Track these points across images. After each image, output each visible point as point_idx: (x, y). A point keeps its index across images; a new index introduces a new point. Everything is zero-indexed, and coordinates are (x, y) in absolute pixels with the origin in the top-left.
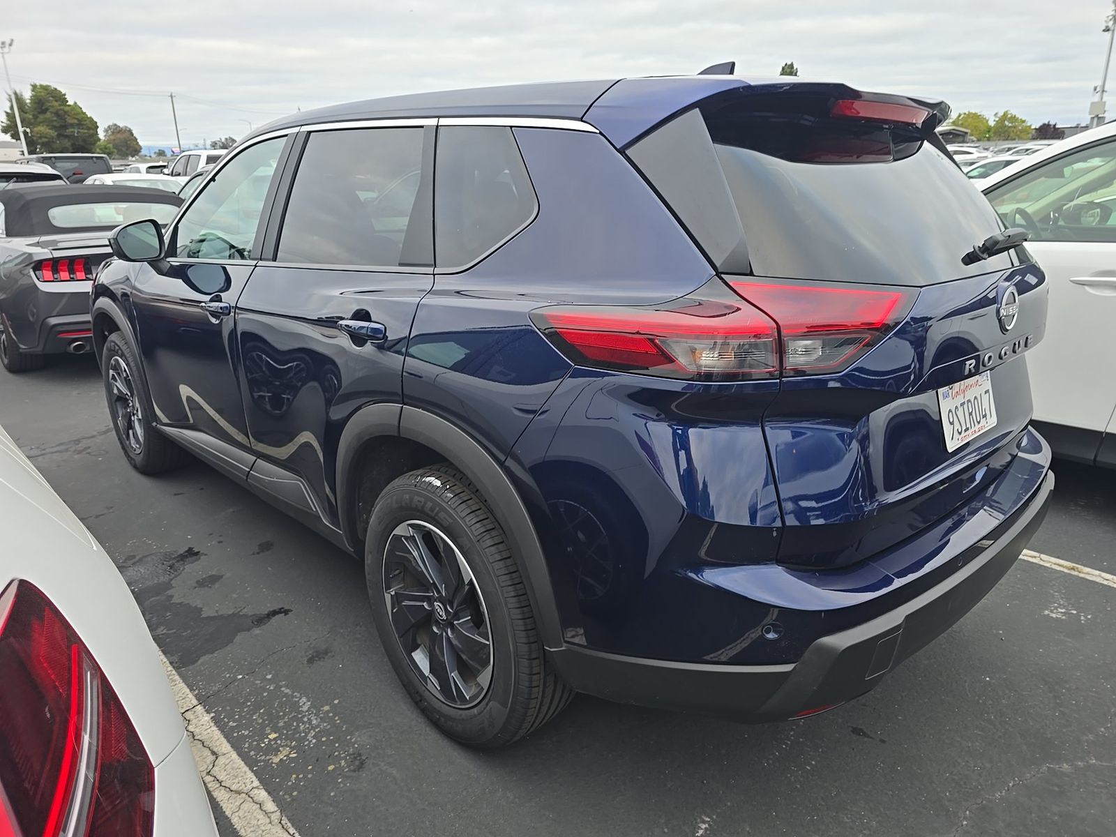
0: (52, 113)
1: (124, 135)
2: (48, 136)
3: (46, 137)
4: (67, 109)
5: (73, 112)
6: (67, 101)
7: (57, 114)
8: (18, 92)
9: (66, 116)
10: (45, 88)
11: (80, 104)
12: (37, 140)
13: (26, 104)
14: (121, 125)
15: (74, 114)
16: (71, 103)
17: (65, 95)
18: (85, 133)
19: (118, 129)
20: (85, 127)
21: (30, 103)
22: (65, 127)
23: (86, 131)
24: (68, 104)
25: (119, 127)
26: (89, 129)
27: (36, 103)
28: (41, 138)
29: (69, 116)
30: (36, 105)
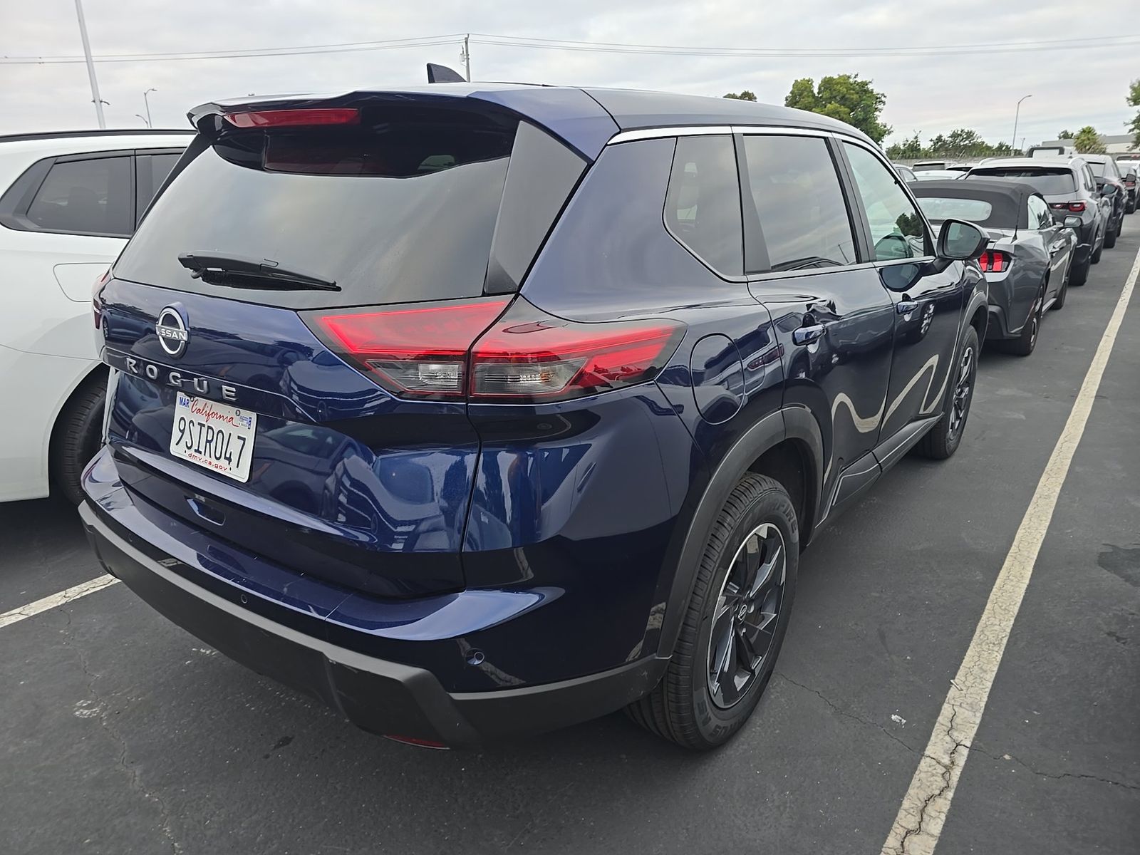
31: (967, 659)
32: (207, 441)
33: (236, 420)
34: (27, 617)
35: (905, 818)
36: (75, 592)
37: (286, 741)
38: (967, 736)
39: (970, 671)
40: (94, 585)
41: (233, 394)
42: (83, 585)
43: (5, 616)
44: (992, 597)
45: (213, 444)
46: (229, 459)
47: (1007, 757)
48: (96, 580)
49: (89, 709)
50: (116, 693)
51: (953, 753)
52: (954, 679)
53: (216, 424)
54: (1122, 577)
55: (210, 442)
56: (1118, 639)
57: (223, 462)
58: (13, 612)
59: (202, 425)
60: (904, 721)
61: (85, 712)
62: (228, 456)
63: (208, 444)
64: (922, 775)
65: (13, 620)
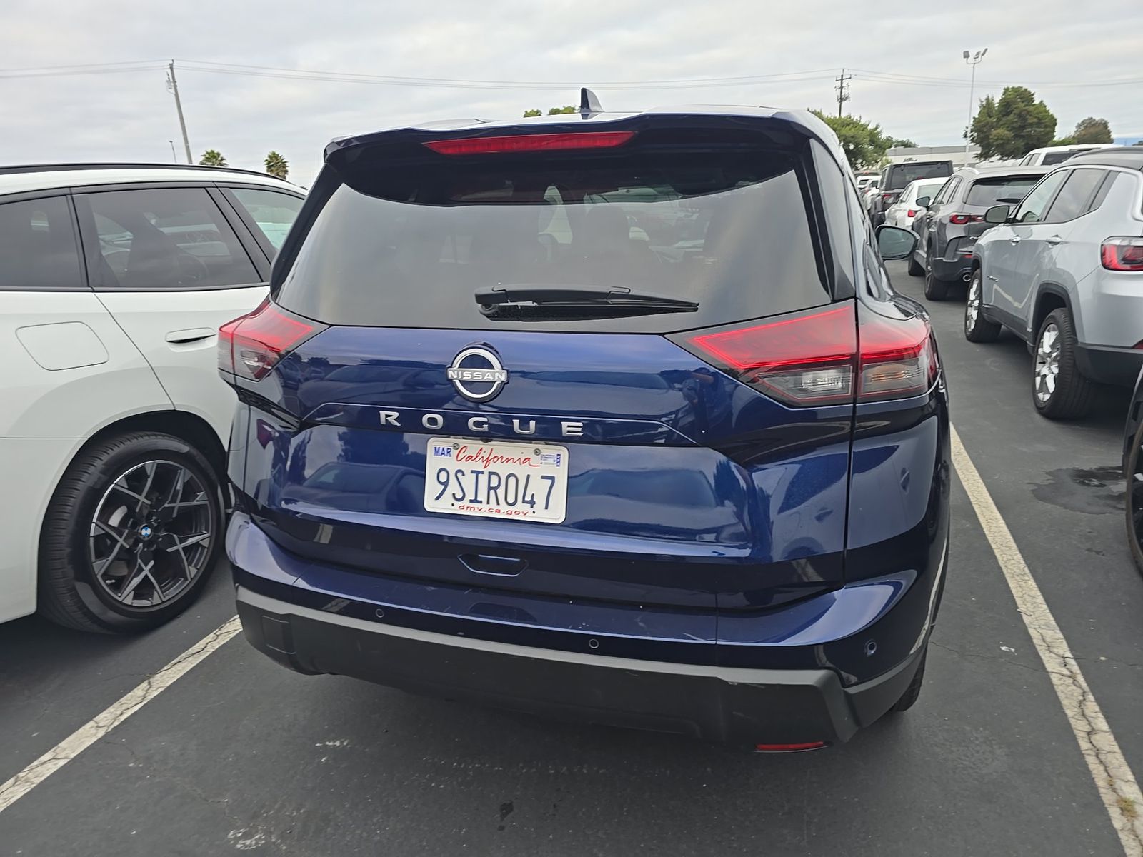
0: (1015, 114)
1: (1097, 129)
2: (1004, 138)
3: (1002, 139)
4: (1031, 108)
5: (1036, 111)
6: (1034, 101)
7: (1020, 115)
8: (990, 97)
9: (1028, 117)
10: (1016, 90)
11: (1046, 103)
12: (993, 142)
13: (994, 108)
14: (1097, 118)
15: (1037, 113)
16: (1037, 102)
17: (1033, 95)
18: (1041, 131)
19: (1093, 123)
20: (1043, 125)
21: (998, 106)
22: (1023, 127)
23: (1042, 130)
24: (1034, 103)
25: (1094, 120)
26: (1046, 127)
27: (1003, 106)
28: (997, 140)
29: (1030, 116)
30: (1002, 108)
31: (1014, 591)
32: (490, 488)
33: (535, 460)
34: (66, 761)
35: (1079, 726)
36: (109, 718)
37: (507, 809)
38: (1063, 649)
39: (1024, 602)
40: (125, 707)
41: (580, 429)
42: (111, 709)
43: (37, 766)
44: (990, 539)
45: (501, 491)
46: (532, 503)
47: (1102, 658)
48: (123, 700)
49: (251, 838)
50: (267, 812)
51: (1065, 665)
52: (1018, 608)
53: (503, 469)
54: (1061, 506)
55: (495, 489)
56: (1098, 553)
57: (520, 507)
58: (44, 758)
59: (478, 473)
60: (1013, 650)
61: (248, 842)
62: (528, 498)
63: (492, 492)
64: (1061, 688)
65: (52, 768)
